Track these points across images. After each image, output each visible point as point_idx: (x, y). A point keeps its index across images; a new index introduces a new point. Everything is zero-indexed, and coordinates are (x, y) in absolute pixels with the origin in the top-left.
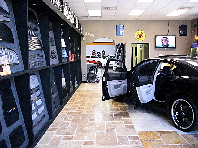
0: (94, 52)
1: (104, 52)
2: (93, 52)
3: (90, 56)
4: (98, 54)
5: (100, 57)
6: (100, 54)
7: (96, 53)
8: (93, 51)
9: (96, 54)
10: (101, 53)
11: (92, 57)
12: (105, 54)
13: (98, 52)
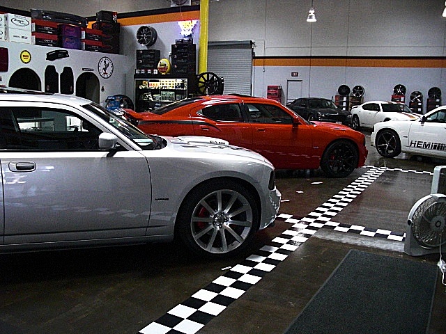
0: (399, 91)
1: (435, 92)
2: (395, 91)
3: (380, 103)
4: (412, 98)
5: (419, 109)
6: (420, 98)
7: (408, 94)
8: (397, 87)
9: (405, 100)
10: (426, 96)
11: (389, 108)
12: (438, 100)
13: (414, 93)
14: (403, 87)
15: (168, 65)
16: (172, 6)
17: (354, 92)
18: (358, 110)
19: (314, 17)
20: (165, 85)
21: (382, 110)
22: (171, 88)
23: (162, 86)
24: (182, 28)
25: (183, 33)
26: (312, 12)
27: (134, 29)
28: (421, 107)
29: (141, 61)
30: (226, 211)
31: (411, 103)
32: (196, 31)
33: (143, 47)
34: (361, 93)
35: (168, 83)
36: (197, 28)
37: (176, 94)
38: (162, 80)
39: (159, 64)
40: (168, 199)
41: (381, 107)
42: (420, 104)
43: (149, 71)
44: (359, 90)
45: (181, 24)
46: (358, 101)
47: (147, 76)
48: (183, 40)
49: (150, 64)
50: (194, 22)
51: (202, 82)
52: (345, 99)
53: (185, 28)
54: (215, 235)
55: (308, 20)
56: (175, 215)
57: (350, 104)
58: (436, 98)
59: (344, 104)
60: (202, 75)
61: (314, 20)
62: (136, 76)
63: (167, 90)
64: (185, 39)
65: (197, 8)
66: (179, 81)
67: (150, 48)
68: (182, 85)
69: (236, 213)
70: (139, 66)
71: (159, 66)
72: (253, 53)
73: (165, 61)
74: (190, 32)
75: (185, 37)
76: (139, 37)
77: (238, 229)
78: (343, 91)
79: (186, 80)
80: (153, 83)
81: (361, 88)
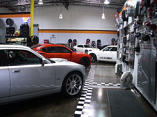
0: (88, 41)
1: (99, 41)
2: (87, 41)
3: (83, 45)
4: (92, 43)
5: (95, 47)
6: (95, 43)
7: (91, 42)
8: (87, 39)
9: (90, 44)
10: (96, 43)
11: (86, 46)
12: (100, 44)
13: (93, 41)
14: (89, 40)
15: (19, 33)
16: (20, 12)
17: (74, 41)
18: (75, 47)
19: (62, 17)
20: (17, 40)
21: (84, 47)
22: (20, 41)
23: (16, 40)
24: (24, 20)
25: (24, 22)
26: (61, 15)
27: (5, 19)
28: (95, 46)
29: (8, 31)
30: (75, 81)
31: (92, 44)
32: (29, 21)
33: (8, 26)
34: (76, 42)
35: (18, 39)
36: (29, 20)
37: (21, 43)
38: (16, 38)
39: (15, 32)
40: (60, 79)
41: (84, 46)
42: (95, 45)
43: (11, 35)
44: (75, 41)
45: (23, 18)
46: (75, 44)
47: (10, 37)
48: (24, 24)
49: (12, 32)
50: (29, 18)
51: (32, 39)
52: (71, 44)
53: (25, 20)
54: (74, 89)
55: (60, 18)
56: (61, 85)
57: (73, 45)
58: (99, 43)
59: (71, 45)
60: (32, 37)
61: (62, 18)
62: (6, 37)
63: (18, 42)
64: (25, 24)
65: (29, 13)
66: (23, 39)
67: (11, 27)
68: (24, 40)
69: (77, 82)
70: (7, 33)
71: (15, 33)
72: (38, 28)
73: (18, 31)
74: (27, 21)
75: (25, 23)
76: (6, 23)
77: (78, 87)
78: (70, 41)
79: (26, 38)
80: (12, 39)
81: (76, 40)
